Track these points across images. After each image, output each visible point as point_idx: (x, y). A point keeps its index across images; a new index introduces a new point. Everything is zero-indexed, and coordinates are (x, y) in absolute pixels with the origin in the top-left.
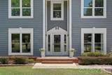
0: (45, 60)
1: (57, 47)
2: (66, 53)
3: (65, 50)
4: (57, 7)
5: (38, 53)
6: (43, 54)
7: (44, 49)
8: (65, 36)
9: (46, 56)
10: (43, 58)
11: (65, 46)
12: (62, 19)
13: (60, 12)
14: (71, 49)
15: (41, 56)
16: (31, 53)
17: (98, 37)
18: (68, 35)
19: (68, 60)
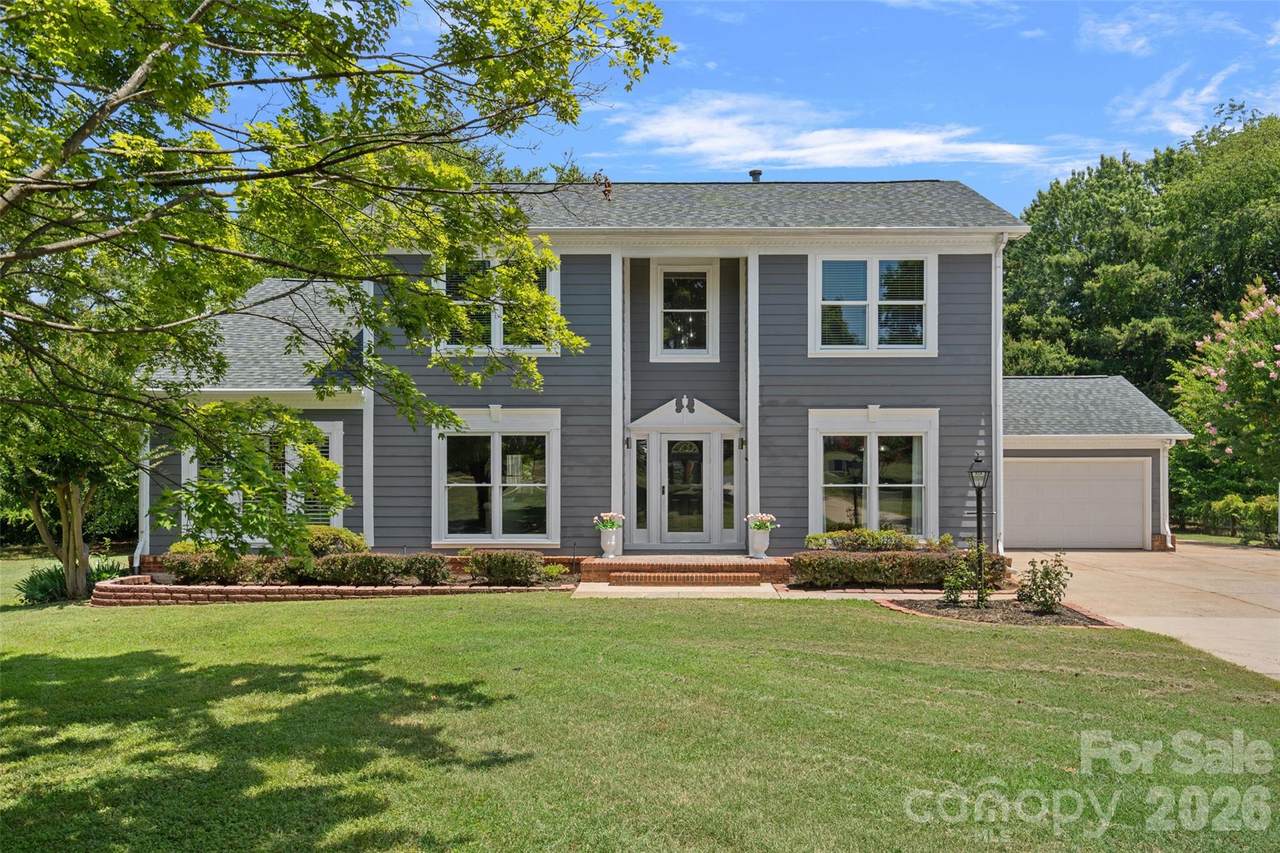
0: (620, 568)
1: (685, 505)
2: (732, 538)
3: (728, 523)
4: (684, 290)
5: (583, 537)
6: (612, 540)
7: (615, 513)
8: (728, 445)
9: (626, 552)
10: (611, 558)
11: (728, 498)
12: (711, 354)
13: (701, 320)
14: (755, 515)
15: (600, 553)
16: (552, 538)
17: (899, 450)
18: (743, 443)
19: (739, 568)
